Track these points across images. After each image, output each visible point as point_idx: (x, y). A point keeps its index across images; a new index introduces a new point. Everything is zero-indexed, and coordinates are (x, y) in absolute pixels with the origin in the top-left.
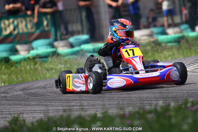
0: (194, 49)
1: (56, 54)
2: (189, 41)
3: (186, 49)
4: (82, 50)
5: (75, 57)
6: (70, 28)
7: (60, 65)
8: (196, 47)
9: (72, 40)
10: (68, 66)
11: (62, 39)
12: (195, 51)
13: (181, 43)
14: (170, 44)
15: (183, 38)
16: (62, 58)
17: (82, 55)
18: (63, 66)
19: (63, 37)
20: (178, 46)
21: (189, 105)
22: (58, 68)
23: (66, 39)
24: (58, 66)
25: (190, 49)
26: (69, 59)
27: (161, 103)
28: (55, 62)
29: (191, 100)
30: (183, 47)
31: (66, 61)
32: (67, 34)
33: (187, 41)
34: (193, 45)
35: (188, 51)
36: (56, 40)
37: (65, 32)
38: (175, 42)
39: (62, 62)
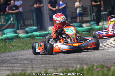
1: (18, 37)
4: (33, 35)
5: (29, 39)
6: (26, 23)
7: (20, 44)
9: (27, 29)
13: (91, 32)
14: (84, 33)
15: (92, 29)
16: (22, 39)
17: (33, 38)
18: (22, 44)
19: (22, 27)
20: (89, 34)
21: (95, 68)
22: (19, 45)
27: (78, 66)
29: (96, 65)
31: (24, 41)
36: (18, 29)
38: (87, 31)
39: (21, 42)
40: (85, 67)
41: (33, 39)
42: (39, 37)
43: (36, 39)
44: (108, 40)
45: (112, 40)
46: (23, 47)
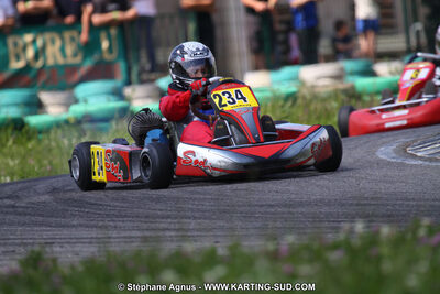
1: (128, 114)
6: (160, 57)
9: (163, 83)
11: (142, 82)
19: (145, 77)
21: (422, 232)
23: (152, 81)
27: (360, 227)
29: (426, 222)
32: (153, 70)
36: (129, 83)
37: (148, 66)
40: (386, 230)
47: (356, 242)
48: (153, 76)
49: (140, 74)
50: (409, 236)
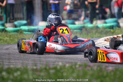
0: (90, 35)
1: (5, 31)
2: (87, 30)
3: (85, 34)
4: (21, 30)
5: (16, 33)
7: (6, 38)
8: (91, 34)
9: (16, 23)
10: (12, 38)
11: (10, 22)
12: (91, 36)
13: (83, 30)
14: (75, 30)
15: (84, 27)
16: (8, 33)
18: (8, 38)
19: (11, 21)
20: (80, 32)
21: (77, 66)
22: (5, 39)
23: (13, 22)
24: (5, 38)
25: (87, 34)
26: (12, 34)
27: (60, 64)
28: (3, 35)
29: (79, 63)
30: (84, 33)
31: (10, 36)
32: (13, 19)
33: (86, 30)
34: (90, 32)
35: (86, 35)
38: (79, 29)
39: (8, 36)
40: (67, 65)
41: (21, 33)
42: (27, 33)
43: (24, 34)
44: (98, 39)
45: (103, 40)
46: (9, 41)
47: (58, 67)
48: (13, 21)
49: (10, 20)
50: (74, 67)
